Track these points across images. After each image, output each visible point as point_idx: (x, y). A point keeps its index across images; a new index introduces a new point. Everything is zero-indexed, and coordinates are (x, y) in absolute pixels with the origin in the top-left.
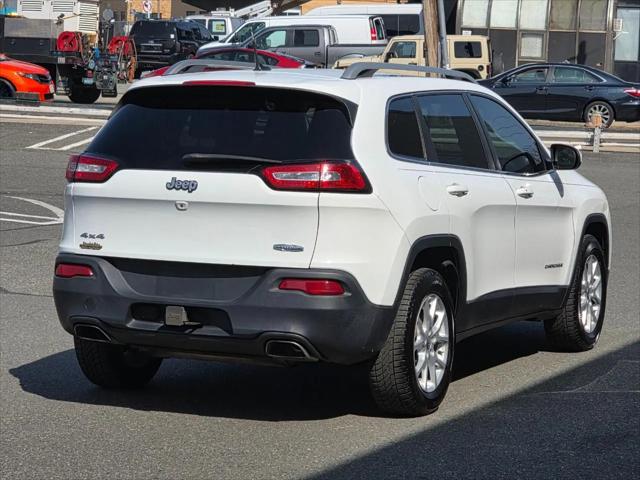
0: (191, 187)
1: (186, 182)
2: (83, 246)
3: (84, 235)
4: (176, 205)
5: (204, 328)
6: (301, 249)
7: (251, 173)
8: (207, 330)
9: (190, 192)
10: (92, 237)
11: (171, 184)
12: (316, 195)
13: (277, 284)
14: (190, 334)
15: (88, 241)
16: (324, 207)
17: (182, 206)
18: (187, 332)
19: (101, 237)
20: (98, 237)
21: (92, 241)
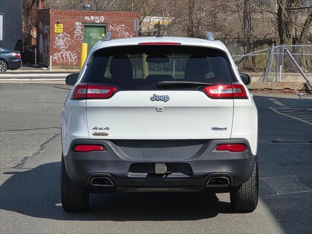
0: (165, 99)
1: (162, 96)
2: (95, 134)
3: (96, 128)
4: (157, 109)
5: (173, 174)
6: (226, 129)
7: (197, 90)
8: (174, 175)
9: (165, 101)
10: (101, 129)
11: (153, 98)
12: (232, 100)
13: (216, 148)
14: (166, 178)
15: (98, 131)
16: (236, 107)
17: (160, 109)
18: (163, 177)
19: (107, 129)
20: (105, 129)
21: (101, 131)
